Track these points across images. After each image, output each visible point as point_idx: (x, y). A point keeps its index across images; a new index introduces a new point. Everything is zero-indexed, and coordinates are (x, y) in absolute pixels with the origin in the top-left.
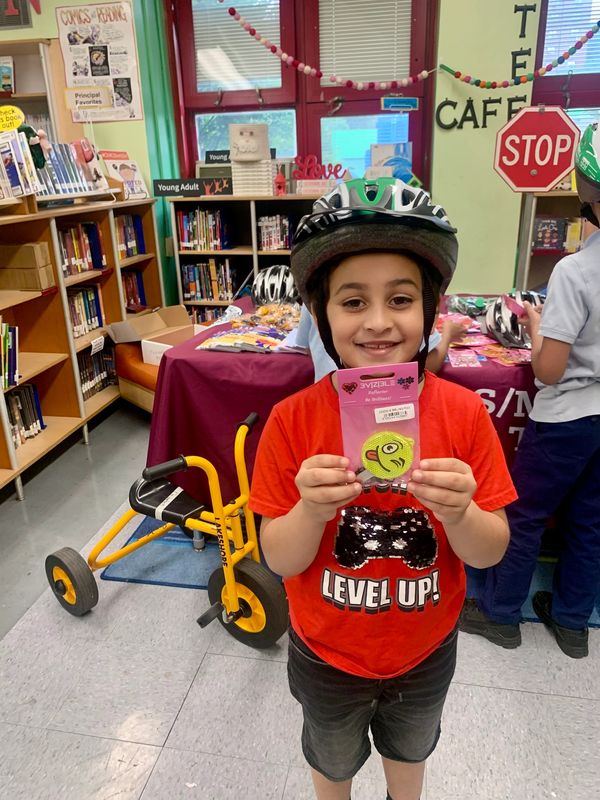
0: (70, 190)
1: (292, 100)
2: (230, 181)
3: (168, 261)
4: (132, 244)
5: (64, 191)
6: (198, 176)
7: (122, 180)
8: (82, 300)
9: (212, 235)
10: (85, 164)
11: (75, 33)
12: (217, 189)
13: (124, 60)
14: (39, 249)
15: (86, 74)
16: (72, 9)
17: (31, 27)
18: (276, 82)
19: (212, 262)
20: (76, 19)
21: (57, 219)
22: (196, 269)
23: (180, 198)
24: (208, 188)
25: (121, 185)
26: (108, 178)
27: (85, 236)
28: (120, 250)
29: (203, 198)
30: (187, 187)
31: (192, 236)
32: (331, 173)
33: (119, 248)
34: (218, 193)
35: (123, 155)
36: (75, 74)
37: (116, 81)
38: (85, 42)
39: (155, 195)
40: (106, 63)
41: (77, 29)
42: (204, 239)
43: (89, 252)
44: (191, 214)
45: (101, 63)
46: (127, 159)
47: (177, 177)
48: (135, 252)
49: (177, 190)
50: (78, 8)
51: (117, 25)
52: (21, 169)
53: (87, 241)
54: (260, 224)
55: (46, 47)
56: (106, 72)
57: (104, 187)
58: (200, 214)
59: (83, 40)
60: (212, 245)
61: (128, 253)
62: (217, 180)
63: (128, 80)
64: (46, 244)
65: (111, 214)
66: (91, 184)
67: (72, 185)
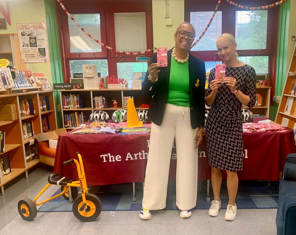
0: (23, 87)
1: (106, 56)
2: (83, 84)
3: (59, 113)
4: (45, 107)
5: (21, 87)
6: (70, 82)
7: (41, 83)
8: (26, 126)
9: (76, 103)
10: (28, 78)
11: (24, 32)
12: (78, 87)
13: (43, 42)
14: (12, 106)
15: (28, 46)
16: (23, 24)
17: (7, 29)
18: (100, 50)
19: (76, 113)
20: (24, 28)
21: (19, 96)
22: (70, 116)
23: (64, 90)
24: (74, 87)
25: (41, 85)
26: (37, 83)
27: (27, 103)
28: (41, 108)
29: (72, 90)
30: (67, 86)
31: (68, 104)
32: (120, 82)
33: (40, 108)
34: (78, 88)
35: (42, 75)
36: (23, 46)
37: (39, 49)
38: (28, 35)
39: (54, 89)
40: (36, 43)
41: (25, 31)
42: (73, 105)
43: (29, 109)
44: (68, 96)
45: (34, 43)
46: (43, 76)
47: (62, 82)
48: (46, 110)
49: (63, 87)
50: (25, 24)
51: (40, 30)
52: (7, 79)
53: (28, 105)
54: (94, 99)
55: (12, 37)
56: (36, 46)
57: (35, 86)
58: (71, 96)
59: (27, 35)
60: (76, 107)
61: (43, 110)
62: (78, 84)
63: (44, 49)
64: (15, 105)
65: (38, 95)
66: (30, 85)
67: (23, 85)
